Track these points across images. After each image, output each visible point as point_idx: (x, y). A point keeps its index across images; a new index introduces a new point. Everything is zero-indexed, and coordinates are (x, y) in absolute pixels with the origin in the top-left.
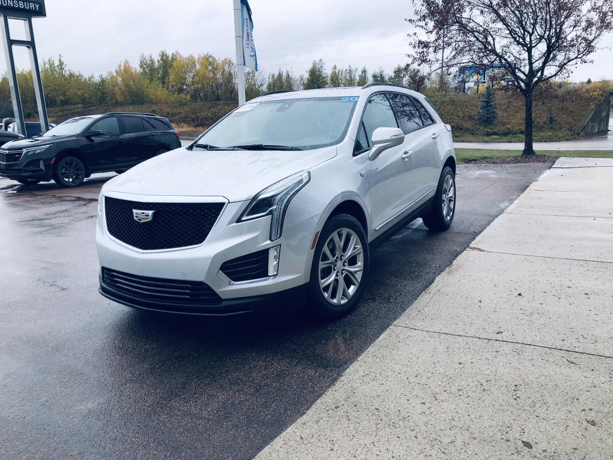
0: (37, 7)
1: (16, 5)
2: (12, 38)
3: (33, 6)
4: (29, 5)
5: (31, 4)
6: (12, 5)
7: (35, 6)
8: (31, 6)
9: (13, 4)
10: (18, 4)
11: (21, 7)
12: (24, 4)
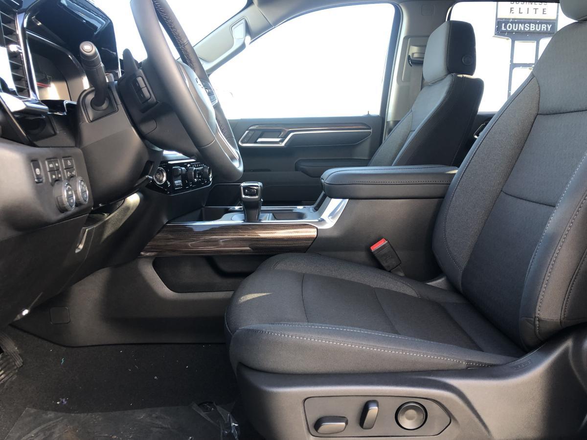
0: (549, 28)
1: (527, 28)
2: (515, 62)
3: (545, 27)
4: (541, 28)
5: (543, 25)
6: (523, 29)
7: (547, 28)
8: (543, 27)
9: (524, 27)
10: (530, 27)
11: (531, 30)
12: (535, 27)
